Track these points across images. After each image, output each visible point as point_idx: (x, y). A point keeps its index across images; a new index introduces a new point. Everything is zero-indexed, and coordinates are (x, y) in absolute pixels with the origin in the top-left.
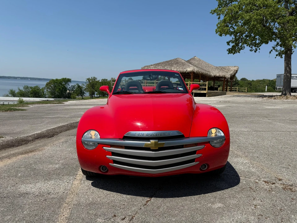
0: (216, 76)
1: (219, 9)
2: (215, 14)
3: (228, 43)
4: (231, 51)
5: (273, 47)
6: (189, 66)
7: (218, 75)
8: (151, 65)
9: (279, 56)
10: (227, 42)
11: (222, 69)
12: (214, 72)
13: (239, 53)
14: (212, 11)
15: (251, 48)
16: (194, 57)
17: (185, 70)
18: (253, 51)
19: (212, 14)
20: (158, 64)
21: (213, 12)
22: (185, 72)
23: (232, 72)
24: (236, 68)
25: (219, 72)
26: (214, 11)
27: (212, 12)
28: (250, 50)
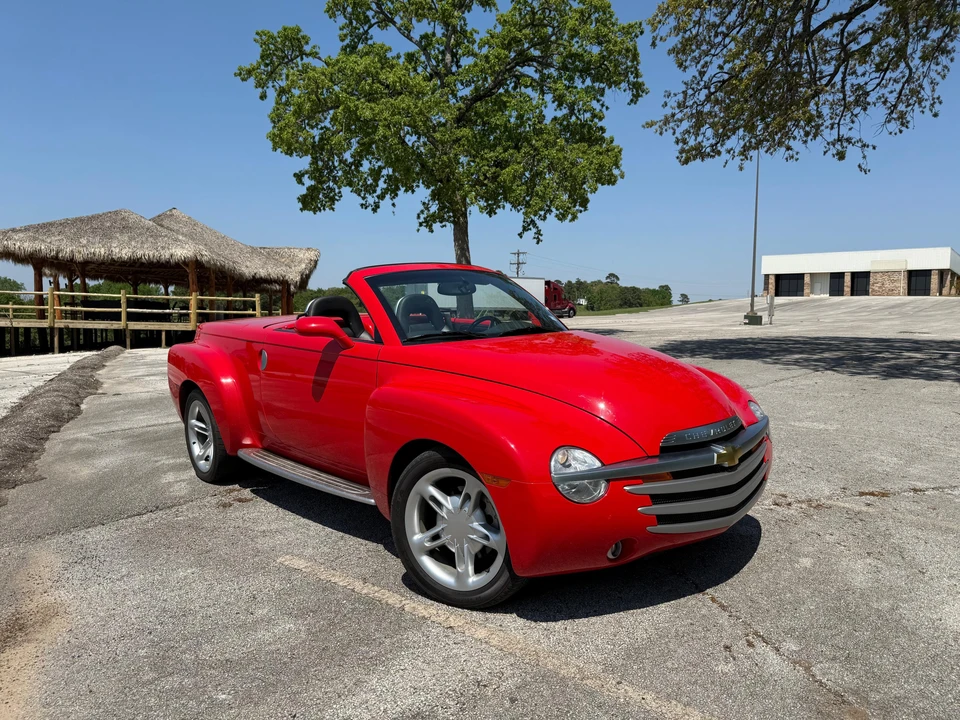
0: (258, 276)
1: (262, 67)
2: (252, 81)
3: (299, 177)
4: (309, 202)
5: (424, 204)
6: (176, 240)
7: (262, 273)
8: (14, 230)
9: (426, 226)
10: (295, 175)
11: (270, 254)
12: (248, 263)
13: (333, 209)
14: (240, 69)
15: (364, 198)
16: (171, 210)
17: (165, 255)
18: (370, 208)
19: (243, 80)
20: (45, 228)
21: (245, 74)
22: (168, 262)
23: (303, 266)
24: (312, 255)
25: (266, 263)
26: (249, 73)
27: (240, 74)
28: (362, 205)
